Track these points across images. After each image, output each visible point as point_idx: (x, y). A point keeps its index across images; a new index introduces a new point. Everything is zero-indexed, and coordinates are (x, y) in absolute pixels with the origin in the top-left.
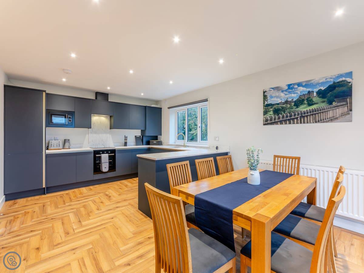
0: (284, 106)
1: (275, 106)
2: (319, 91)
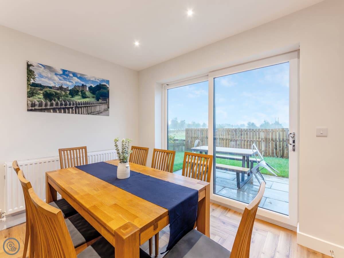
0: (58, 92)
1: (48, 90)
2: (90, 88)
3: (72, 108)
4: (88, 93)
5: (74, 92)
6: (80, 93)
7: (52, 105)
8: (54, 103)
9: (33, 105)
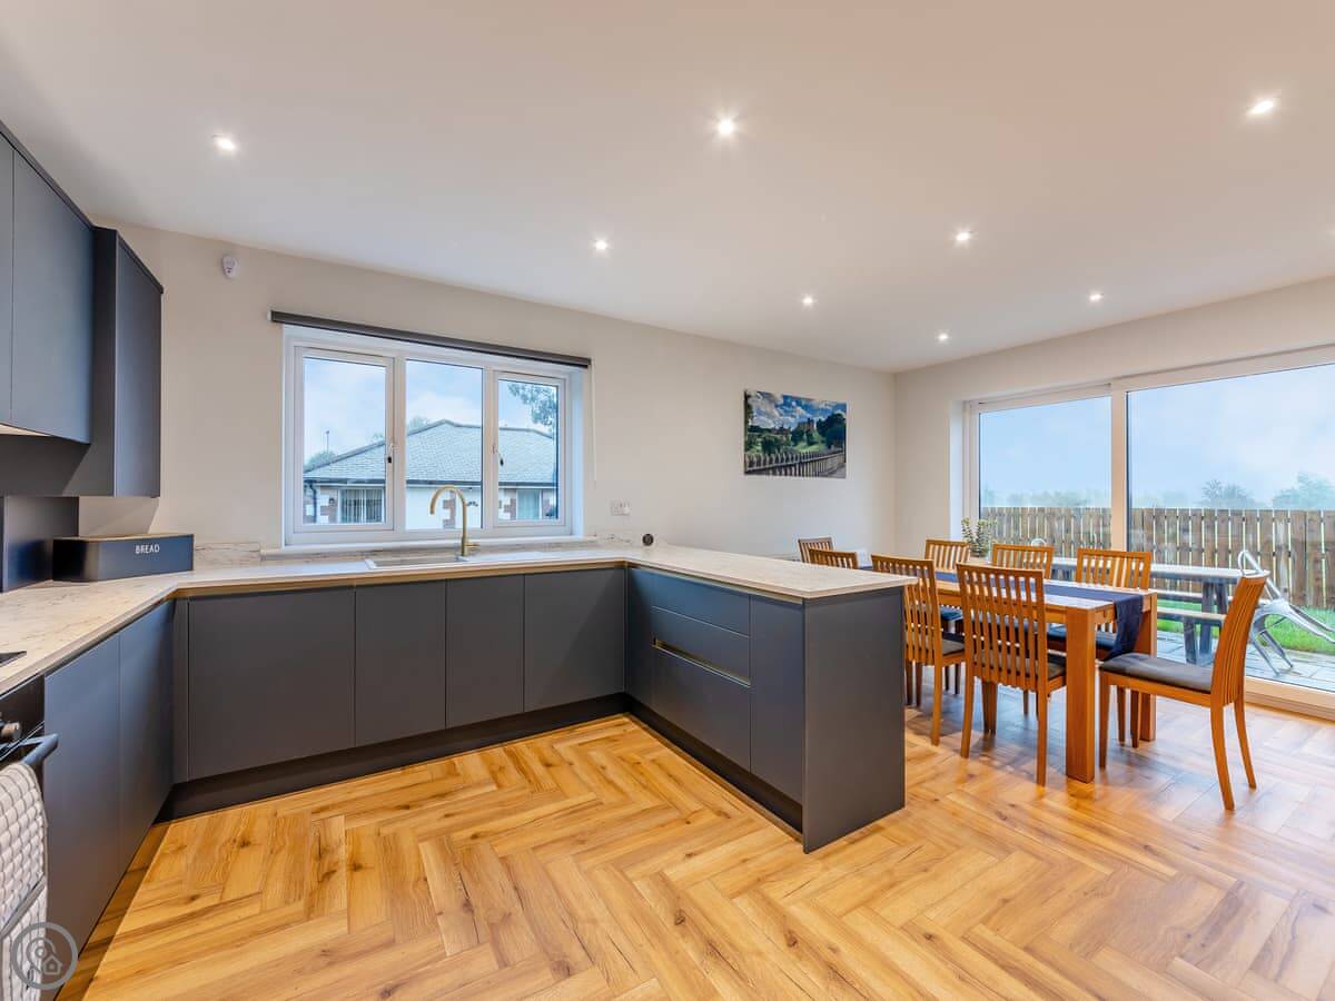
0: (778, 436)
1: (765, 435)
2: (819, 423)
3: (795, 465)
4: (816, 435)
5: (797, 436)
6: (805, 436)
7: (771, 460)
8: (774, 457)
9: (751, 464)
